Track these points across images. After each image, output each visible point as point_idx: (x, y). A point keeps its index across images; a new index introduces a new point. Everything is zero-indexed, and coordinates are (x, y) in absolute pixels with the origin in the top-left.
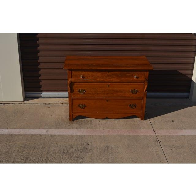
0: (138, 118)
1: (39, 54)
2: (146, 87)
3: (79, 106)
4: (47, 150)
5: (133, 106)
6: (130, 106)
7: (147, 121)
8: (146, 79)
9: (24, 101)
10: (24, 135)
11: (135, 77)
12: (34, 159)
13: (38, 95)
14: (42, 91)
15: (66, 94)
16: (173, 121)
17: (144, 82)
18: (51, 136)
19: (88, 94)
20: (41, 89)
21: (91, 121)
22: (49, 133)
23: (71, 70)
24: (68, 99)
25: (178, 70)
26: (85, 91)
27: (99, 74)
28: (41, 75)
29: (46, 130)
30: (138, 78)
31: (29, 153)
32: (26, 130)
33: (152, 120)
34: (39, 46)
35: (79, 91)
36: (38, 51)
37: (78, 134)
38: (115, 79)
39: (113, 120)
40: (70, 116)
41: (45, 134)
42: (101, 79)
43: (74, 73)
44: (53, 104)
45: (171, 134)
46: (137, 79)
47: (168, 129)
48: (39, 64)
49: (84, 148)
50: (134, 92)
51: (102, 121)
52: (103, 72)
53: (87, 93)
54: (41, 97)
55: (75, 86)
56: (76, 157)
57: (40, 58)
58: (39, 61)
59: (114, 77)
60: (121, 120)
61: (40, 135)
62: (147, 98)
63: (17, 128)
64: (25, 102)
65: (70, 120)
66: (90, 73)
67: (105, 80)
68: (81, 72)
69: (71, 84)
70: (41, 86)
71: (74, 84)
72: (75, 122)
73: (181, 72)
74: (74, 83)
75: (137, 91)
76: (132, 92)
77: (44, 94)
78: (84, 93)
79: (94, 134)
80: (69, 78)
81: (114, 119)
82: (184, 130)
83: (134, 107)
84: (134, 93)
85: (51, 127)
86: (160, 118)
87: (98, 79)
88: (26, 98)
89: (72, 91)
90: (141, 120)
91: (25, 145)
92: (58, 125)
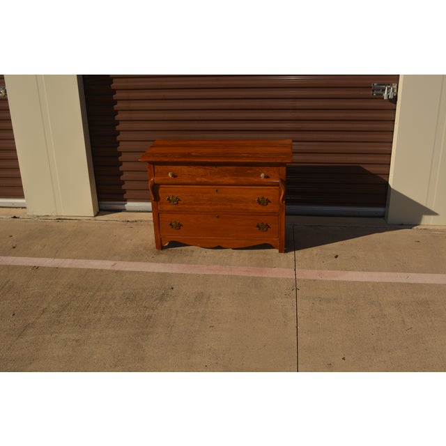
0: (274, 248)
1: (118, 138)
2: (283, 193)
3: (171, 225)
4: (103, 293)
5: (264, 227)
6: (258, 226)
7: (291, 255)
8: (282, 180)
9: (95, 216)
10: (76, 269)
11: (262, 175)
12: (77, 305)
13: (121, 207)
14: (126, 200)
15: (148, 205)
16: (336, 257)
17: (278, 186)
18: (117, 272)
19: (184, 204)
20: (125, 196)
21: (192, 251)
22: (116, 268)
23: (154, 163)
24: (151, 214)
25: (362, 165)
26: (178, 200)
27: (200, 170)
28: (124, 173)
29: (113, 263)
30: (267, 177)
31: (75, 296)
32: (82, 261)
33: (299, 253)
34: (118, 124)
35: (169, 199)
36: (118, 133)
37: (162, 271)
38: (227, 180)
39: (230, 250)
40: (156, 241)
41: (109, 268)
42: (204, 180)
43: (158, 168)
44: (141, 221)
45: (324, 279)
46: (266, 180)
47: (321, 269)
48: (120, 154)
49: (163, 294)
50: (263, 202)
51: (210, 252)
52: (207, 167)
53: (182, 202)
54: (124, 210)
55: (161, 190)
56: (145, 307)
57: (121, 143)
58: (119, 149)
59: (226, 176)
60: (244, 251)
61: (102, 270)
62: (286, 215)
63: (69, 258)
64: (97, 218)
65: (157, 247)
66: (185, 169)
67: (210, 181)
68: (169, 167)
69: (155, 188)
70: (124, 192)
71: (159, 188)
72: (165, 251)
73: (368, 168)
74: (159, 185)
75: (268, 201)
76: (259, 202)
77: (130, 205)
78: (177, 203)
79: (189, 273)
80: (150, 177)
81: (233, 249)
82: (350, 273)
83: (265, 229)
84: (263, 205)
85: (122, 258)
86: (315, 250)
87: (198, 179)
88: (100, 211)
89: (156, 199)
90: (280, 252)
91: (72, 285)
92: (135, 255)
